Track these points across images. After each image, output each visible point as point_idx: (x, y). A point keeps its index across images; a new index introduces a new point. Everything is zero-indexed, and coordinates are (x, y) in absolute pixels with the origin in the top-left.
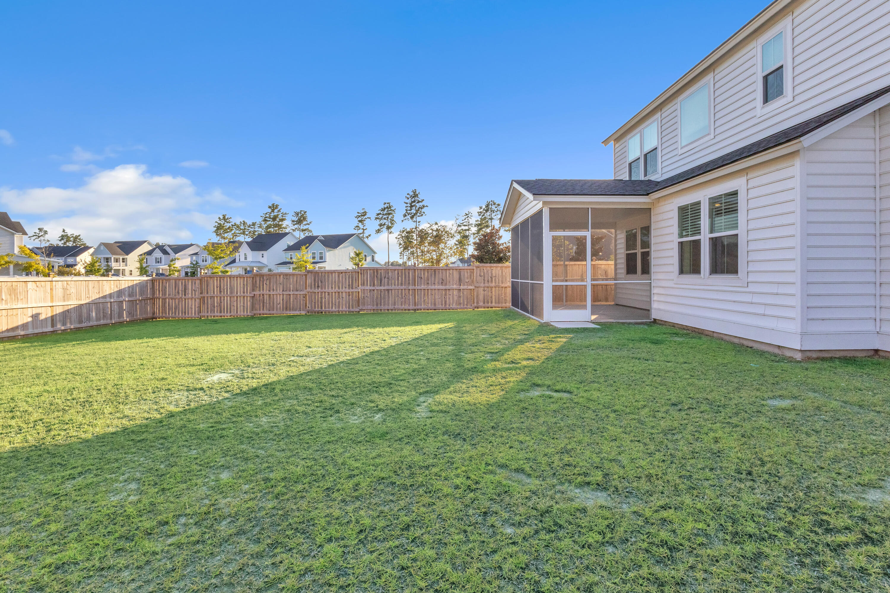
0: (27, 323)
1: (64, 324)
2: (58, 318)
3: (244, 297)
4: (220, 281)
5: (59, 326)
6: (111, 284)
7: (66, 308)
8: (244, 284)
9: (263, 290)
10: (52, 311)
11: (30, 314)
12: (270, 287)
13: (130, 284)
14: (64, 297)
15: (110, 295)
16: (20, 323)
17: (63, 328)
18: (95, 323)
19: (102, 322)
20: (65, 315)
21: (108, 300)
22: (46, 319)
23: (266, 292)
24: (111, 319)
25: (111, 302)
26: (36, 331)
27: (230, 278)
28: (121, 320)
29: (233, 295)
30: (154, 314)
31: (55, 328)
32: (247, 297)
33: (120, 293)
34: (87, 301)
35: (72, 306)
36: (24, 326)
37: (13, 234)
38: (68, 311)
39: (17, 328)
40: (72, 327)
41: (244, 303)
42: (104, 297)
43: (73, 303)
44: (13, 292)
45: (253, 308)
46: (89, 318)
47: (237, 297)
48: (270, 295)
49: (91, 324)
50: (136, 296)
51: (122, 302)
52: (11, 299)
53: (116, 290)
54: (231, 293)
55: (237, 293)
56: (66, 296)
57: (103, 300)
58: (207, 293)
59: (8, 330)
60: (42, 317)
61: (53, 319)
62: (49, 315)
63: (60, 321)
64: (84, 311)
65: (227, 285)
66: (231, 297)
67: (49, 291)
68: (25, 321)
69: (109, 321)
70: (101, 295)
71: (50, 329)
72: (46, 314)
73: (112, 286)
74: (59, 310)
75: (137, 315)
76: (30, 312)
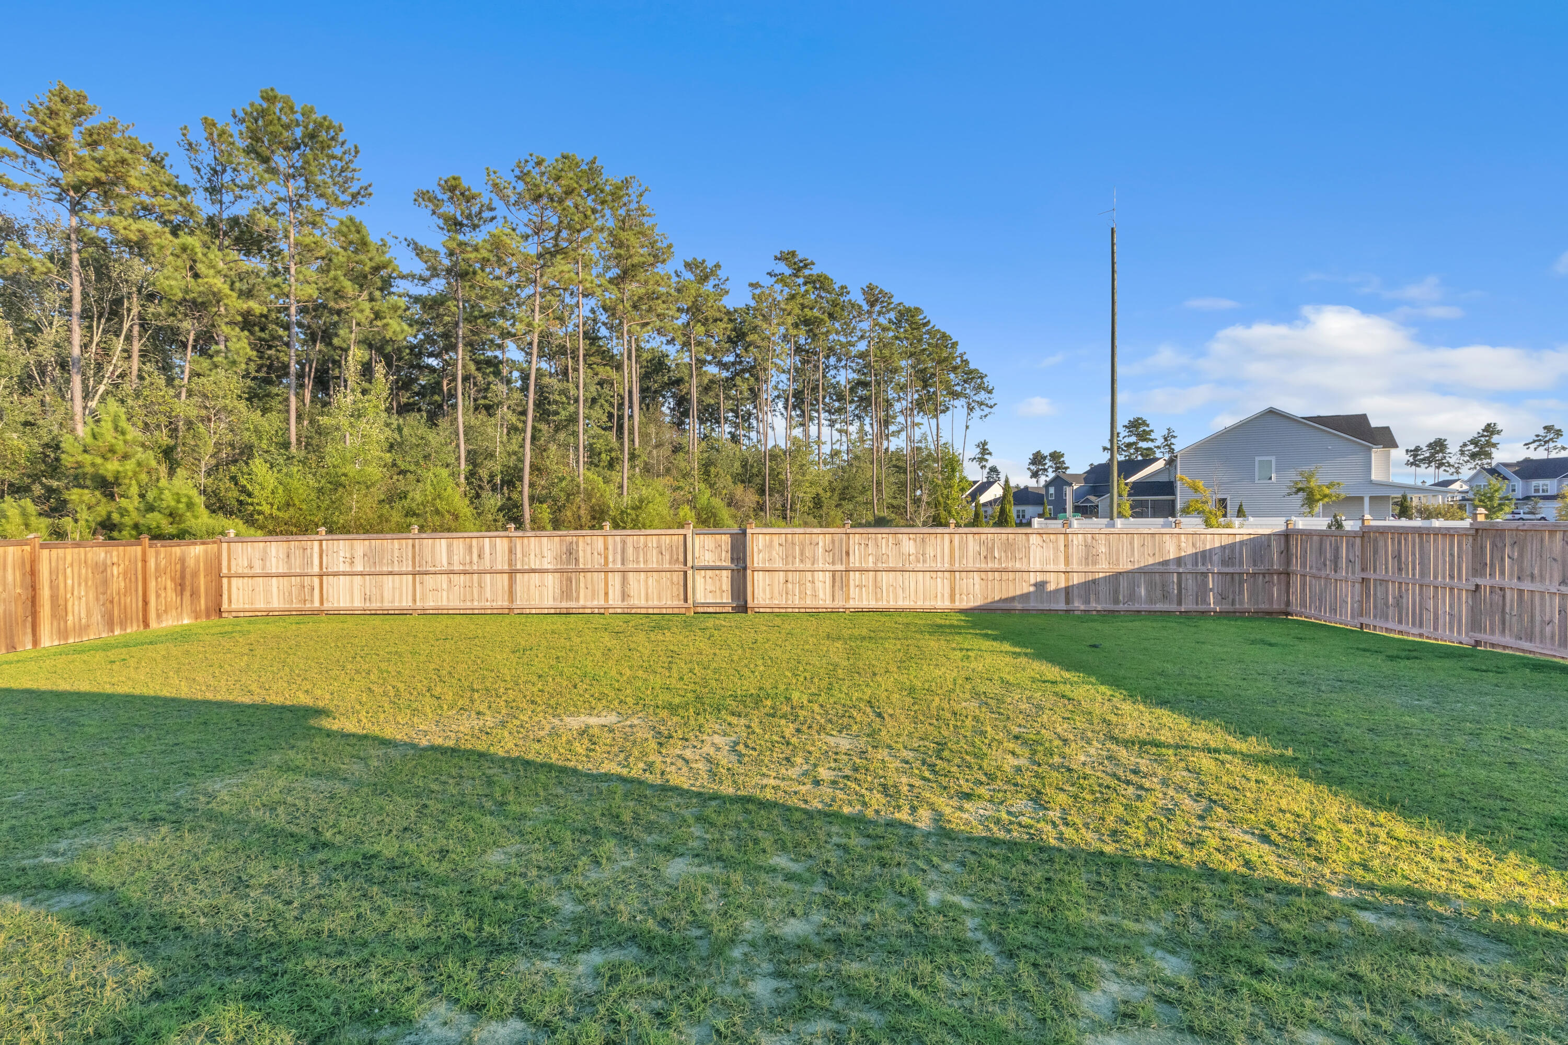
0: (1028, 594)
1: (1087, 602)
2: (1076, 592)
3: (1452, 589)
4: (1399, 543)
5: (1078, 605)
6: (1179, 541)
7: (1090, 577)
8: (1452, 555)
9: (1502, 573)
10: (1067, 580)
11: (1032, 581)
12: (1521, 569)
13: (1226, 541)
14: (1087, 559)
15: (1179, 561)
16: (1018, 593)
17: (1082, 607)
18: (1144, 607)
19: (1159, 607)
20: (1089, 587)
21: (1173, 567)
22: (1057, 591)
23: (1509, 581)
24: (1180, 603)
25: (1179, 574)
26: (1040, 607)
27: (1421, 535)
28: (1202, 607)
29: (1426, 581)
30: (1288, 603)
31: (1070, 607)
32: (1460, 590)
33: (1204, 556)
34: (1130, 567)
35: (1101, 575)
36: (1025, 597)
37: (1370, 449)
38: (1094, 581)
39: (1013, 599)
40: (1099, 608)
41: (1451, 607)
42: (1166, 563)
43: (1103, 568)
44: (1009, 547)
45: (1475, 624)
46: (1132, 596)
47: (1436, 588)
48: (1521, 592)
49: (1136, 607)
50: (1241, 563)
51: (1205, 575)
52: (1007, 557)
53: (1190, 550)
54: (1422, 574)
55: (1436, 577)
56: (1090, 556)
57: (1161, 569)
58: (1375, 571)
59: (1000, 600)
60: (1051, 587)
61: (1068, 592)
62: (1062, 585)
63: (1080, 596)
64: (1124, 584)
65: (1414, 554)
66: (1421, 586)
67: (1062, 548)
68: (1025, 591)
69: (1173, 607)
70: (1158, 559)
71: (1062, 606)
72: (1056, 583)
73: (1183, 545)
74: (1076, 579)
75: (1241, 602)
76: (1033, 578)
